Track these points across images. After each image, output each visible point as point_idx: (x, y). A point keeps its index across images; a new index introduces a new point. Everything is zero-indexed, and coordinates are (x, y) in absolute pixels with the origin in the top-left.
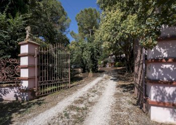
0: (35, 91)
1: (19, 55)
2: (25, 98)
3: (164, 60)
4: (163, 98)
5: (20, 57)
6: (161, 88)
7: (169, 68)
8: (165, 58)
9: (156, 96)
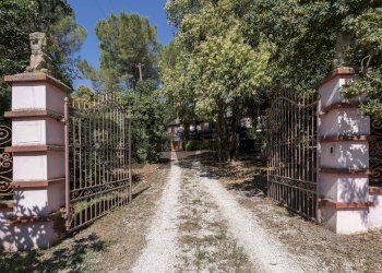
0: (65, 216)
1: (7, 114)
2: (34, 240)
3: (355, 138)
4: (352, 196)
5: (9, 121)
6: (350, 180)
7: (360, 150)
8: (355, 134)
9: (344, 193)
